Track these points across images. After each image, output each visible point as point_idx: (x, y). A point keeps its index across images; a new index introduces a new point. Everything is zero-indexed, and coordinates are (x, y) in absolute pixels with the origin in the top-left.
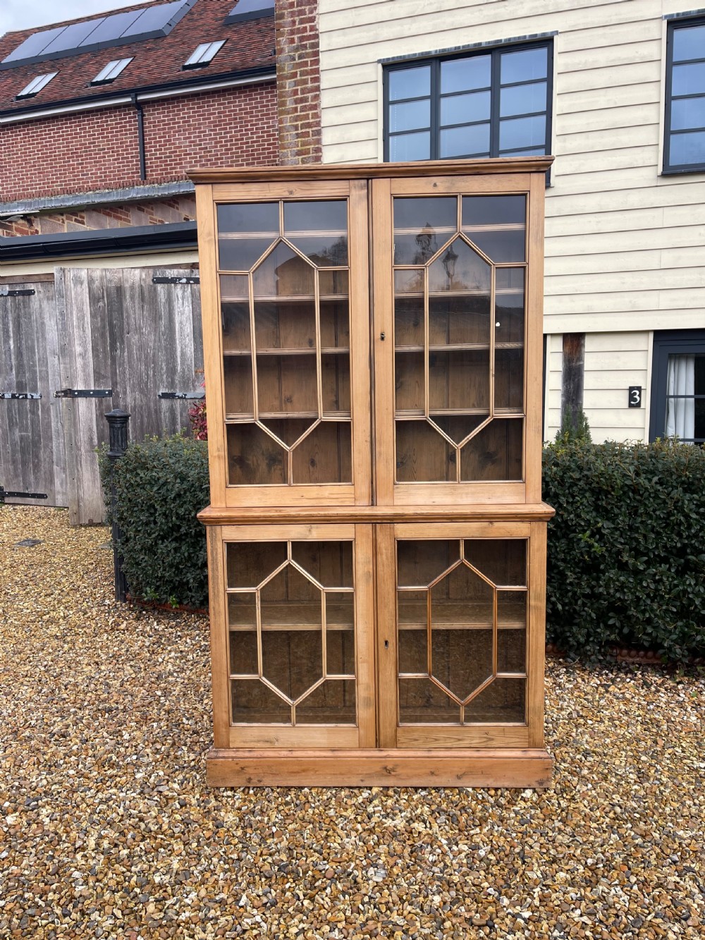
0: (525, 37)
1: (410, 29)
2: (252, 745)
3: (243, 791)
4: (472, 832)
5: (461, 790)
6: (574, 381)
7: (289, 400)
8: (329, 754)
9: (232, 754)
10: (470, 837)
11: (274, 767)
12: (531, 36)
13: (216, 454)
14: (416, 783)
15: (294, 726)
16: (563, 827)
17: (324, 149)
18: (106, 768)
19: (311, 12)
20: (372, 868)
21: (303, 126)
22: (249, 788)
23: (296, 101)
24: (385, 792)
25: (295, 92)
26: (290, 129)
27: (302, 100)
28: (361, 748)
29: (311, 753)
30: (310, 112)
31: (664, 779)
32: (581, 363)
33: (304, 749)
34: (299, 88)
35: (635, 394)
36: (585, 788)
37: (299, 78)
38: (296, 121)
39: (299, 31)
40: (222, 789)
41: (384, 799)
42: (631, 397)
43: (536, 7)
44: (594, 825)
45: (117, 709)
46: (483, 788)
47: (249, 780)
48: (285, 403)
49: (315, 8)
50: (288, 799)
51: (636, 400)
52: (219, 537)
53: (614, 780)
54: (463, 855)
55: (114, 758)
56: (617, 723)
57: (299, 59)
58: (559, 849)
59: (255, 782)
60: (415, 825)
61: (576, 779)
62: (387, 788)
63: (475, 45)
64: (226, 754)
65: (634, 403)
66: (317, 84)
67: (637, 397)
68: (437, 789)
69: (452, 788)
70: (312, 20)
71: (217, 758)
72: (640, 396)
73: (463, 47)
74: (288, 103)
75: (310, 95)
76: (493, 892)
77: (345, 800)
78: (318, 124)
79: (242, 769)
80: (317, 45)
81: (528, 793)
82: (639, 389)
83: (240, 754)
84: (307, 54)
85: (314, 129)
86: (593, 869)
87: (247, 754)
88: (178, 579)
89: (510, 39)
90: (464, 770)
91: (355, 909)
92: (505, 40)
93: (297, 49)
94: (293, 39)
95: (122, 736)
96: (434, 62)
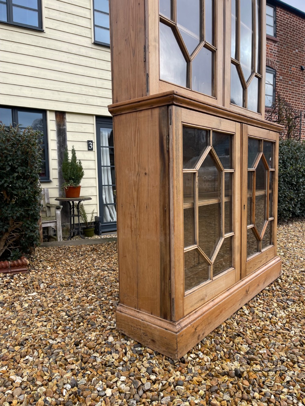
2: (195, 307)
5: (265, 289)
6: (62, 136)
14: (254, 295)
15: (213, 280)
22: (198, 345)
28: (236, 283)
29: (221, 297)
32: (65, 127)
33: (217, 296)
35: (90, 144)
42: (89, 146)
47: (199, 337)
51: (91, 147)
59: (201, 337)
62: (247, 304)
65: (90, 149)
67: (91, 145)
72: (92, 145)
79: (196, 329)
82: (92, 141)
90: (265, 277)
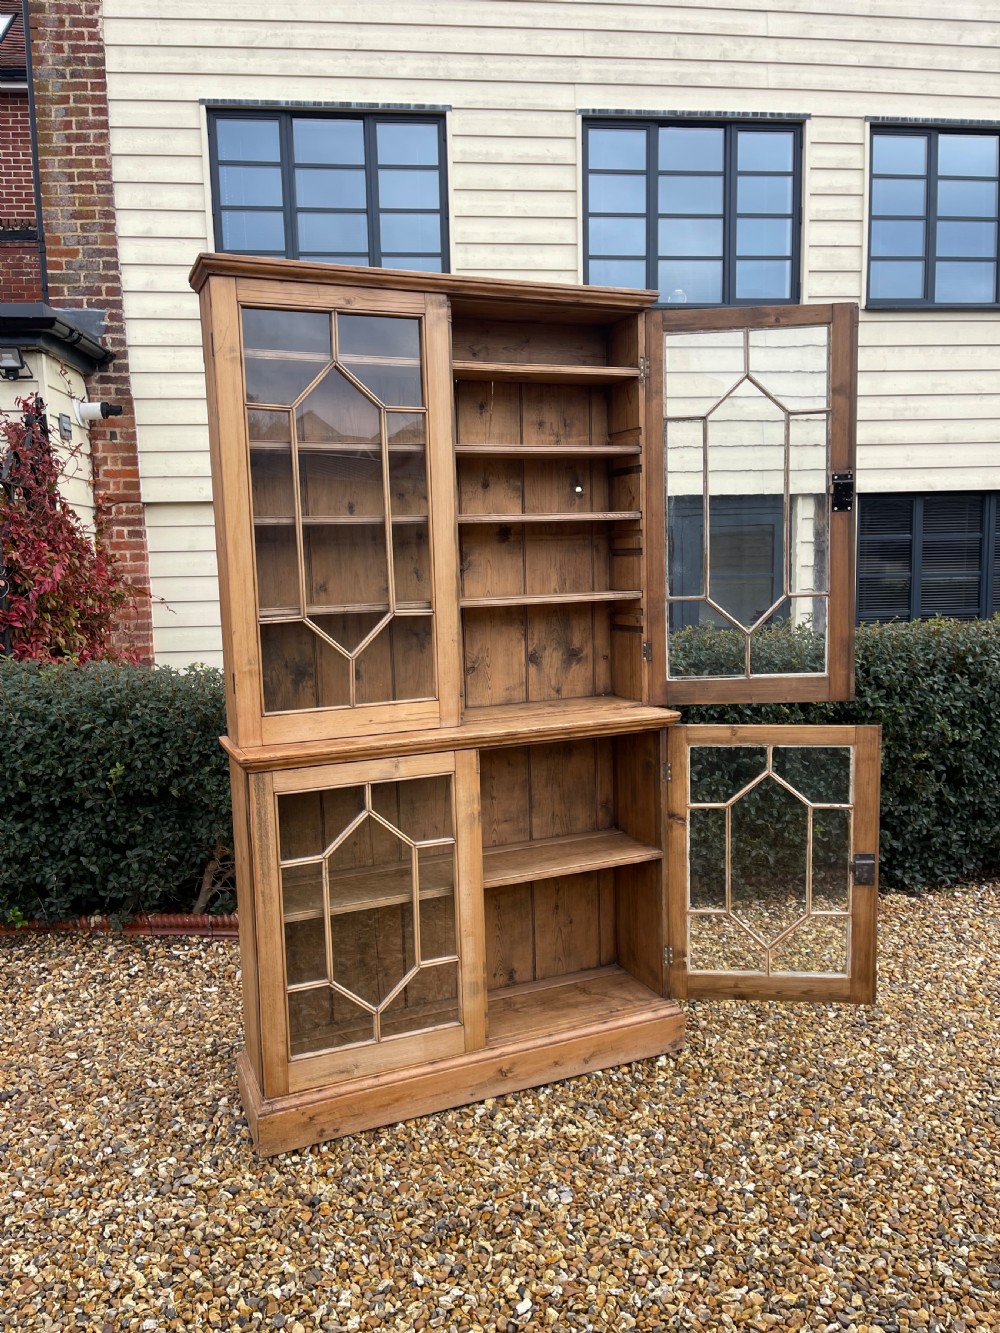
0: (409, 105)
1: (246, 64)
2: (322, 1082)
3: (311, 1151)
4: (633, 1118)
5: (589, 1075)
7: (323, 588)
8: (429, 1069)
9: (295, 1101)
10: (634, 1124)
11: (354, 1106)
12: (417, 106)
13: (246, 668)
14: (535, 1082)
15: (379, 1042)
16: (721, 1087)
17: (118, 215)
18: (72, 1176)
19: (91, 12)
20: (550, 1191)
21: (81, 176)
22: (318, 1145)
23: (68, 138)
24: (501, 1101)
25: (68, 125)
26: (60, 178)
27: (78, 138)
28: (467, 1051)
29: (405, 1074)
30: (94, 158)
31: (784, 1012)
33: (393, 1071)
34: (74, 119)
36: (715, 1041)
37: (72, 104)
38: (70, 167)
39: (70, 36)
40: (281, 1157)
41: (506, 1109)
43: (422, 69)
44: (750, 1076)
45: (19, 1092)
46: (612, 1068)
47: (321, 1133)
48: (317, 593)
49: (97, 8)
50: (384, 1142)
52: (269, 789)
53: (736, 1025)
54: (641, 1145)
55: (75, 1159)
56: (701, 963)
57: (72, 77)
58: (734, 1110)
59: (330, 1134)
60: (565, 1129)
61: (699, 1033)
62: (502, 1096)
63: (342, 104)
64: (285, 1104)
66: (102, 118)
68: (562, 1083)
69: (578, 1077)
70: (93, 23)
71: (273, 1112)
73: (326, 103)
74: (54, 139)
75: (92, 132)
76: (701, 1176)
77: (459, 1124)
78: (108, 176)
79: (311, 1119)
80: (102, 62)
81: (662, 1061)
83: (306, 1098)
84: (85, 71)
85: (101, 182)
86: (779, 1120)
87: (316, 1096)
88: (22, 879)
89: (389, 105)
90: (592, 1050)
91: (567, 1241)
92: (384, 105)
93: (68, 62)
94: (62, 46)
95: (62, 1127)
96: (283, 117)
